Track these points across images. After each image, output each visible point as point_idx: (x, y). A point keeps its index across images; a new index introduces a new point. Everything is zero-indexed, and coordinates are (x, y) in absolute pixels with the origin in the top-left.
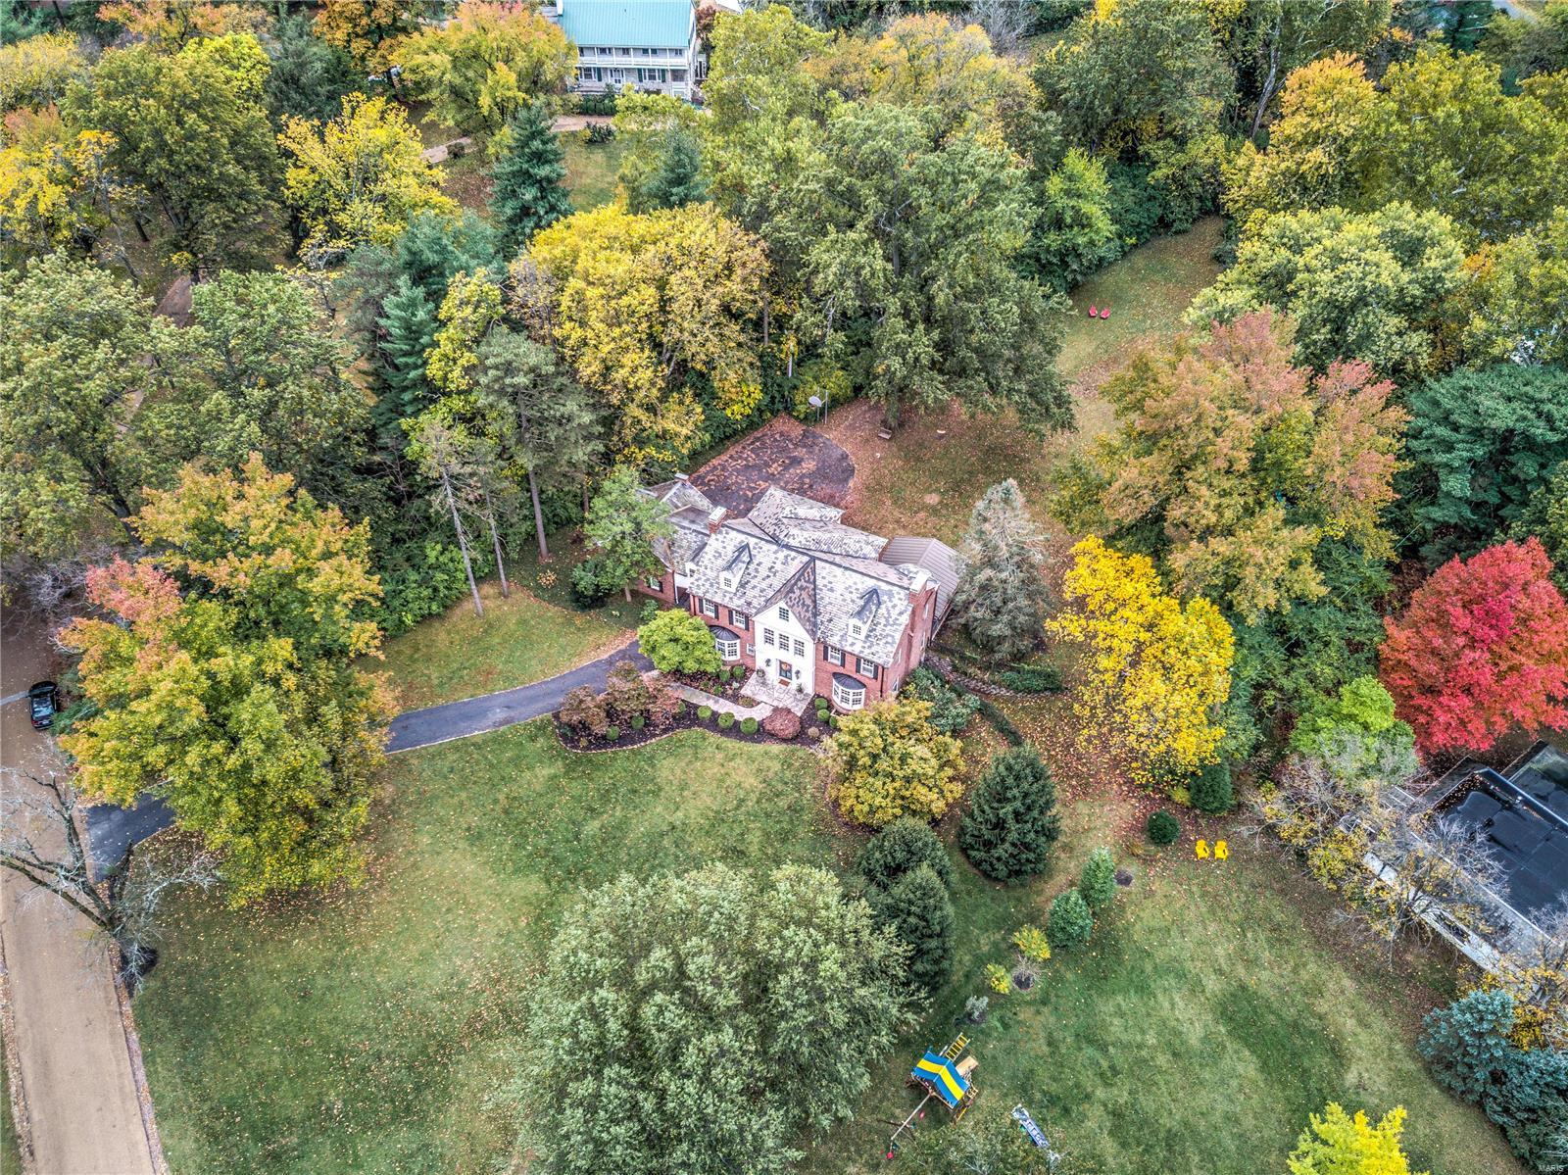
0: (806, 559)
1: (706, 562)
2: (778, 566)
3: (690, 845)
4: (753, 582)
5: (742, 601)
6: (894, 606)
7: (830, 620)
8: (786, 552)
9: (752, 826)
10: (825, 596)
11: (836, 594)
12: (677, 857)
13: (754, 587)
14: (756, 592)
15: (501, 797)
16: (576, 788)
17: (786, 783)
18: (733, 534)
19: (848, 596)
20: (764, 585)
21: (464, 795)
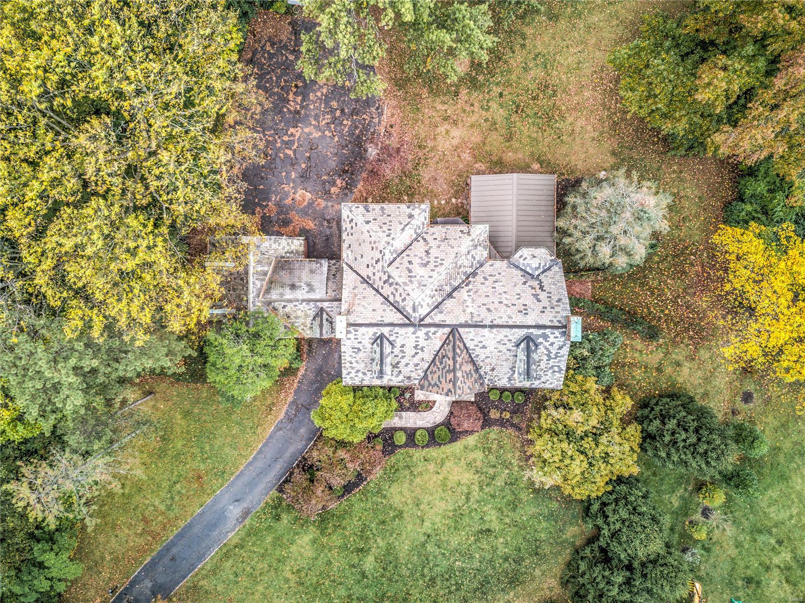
0: (447, 330)
1: (349, 359)
2: (422, 343)
3: (448, 543)
4: (403, 362)
5: (401, 378)
6: (552, 344)
7: (493, 369)
8: (424, 330)
9: (485, 509)
10: (480, 355)
11: (491, 348)
12: (444, 554)
13: (407, 365)
14: (411, 367)
15: (288, 575)
16: (336, 540)
17: (494, 466)
18: (363, 330)
19: (503, 348)
20: (416, 360)
21: (260, 588)
